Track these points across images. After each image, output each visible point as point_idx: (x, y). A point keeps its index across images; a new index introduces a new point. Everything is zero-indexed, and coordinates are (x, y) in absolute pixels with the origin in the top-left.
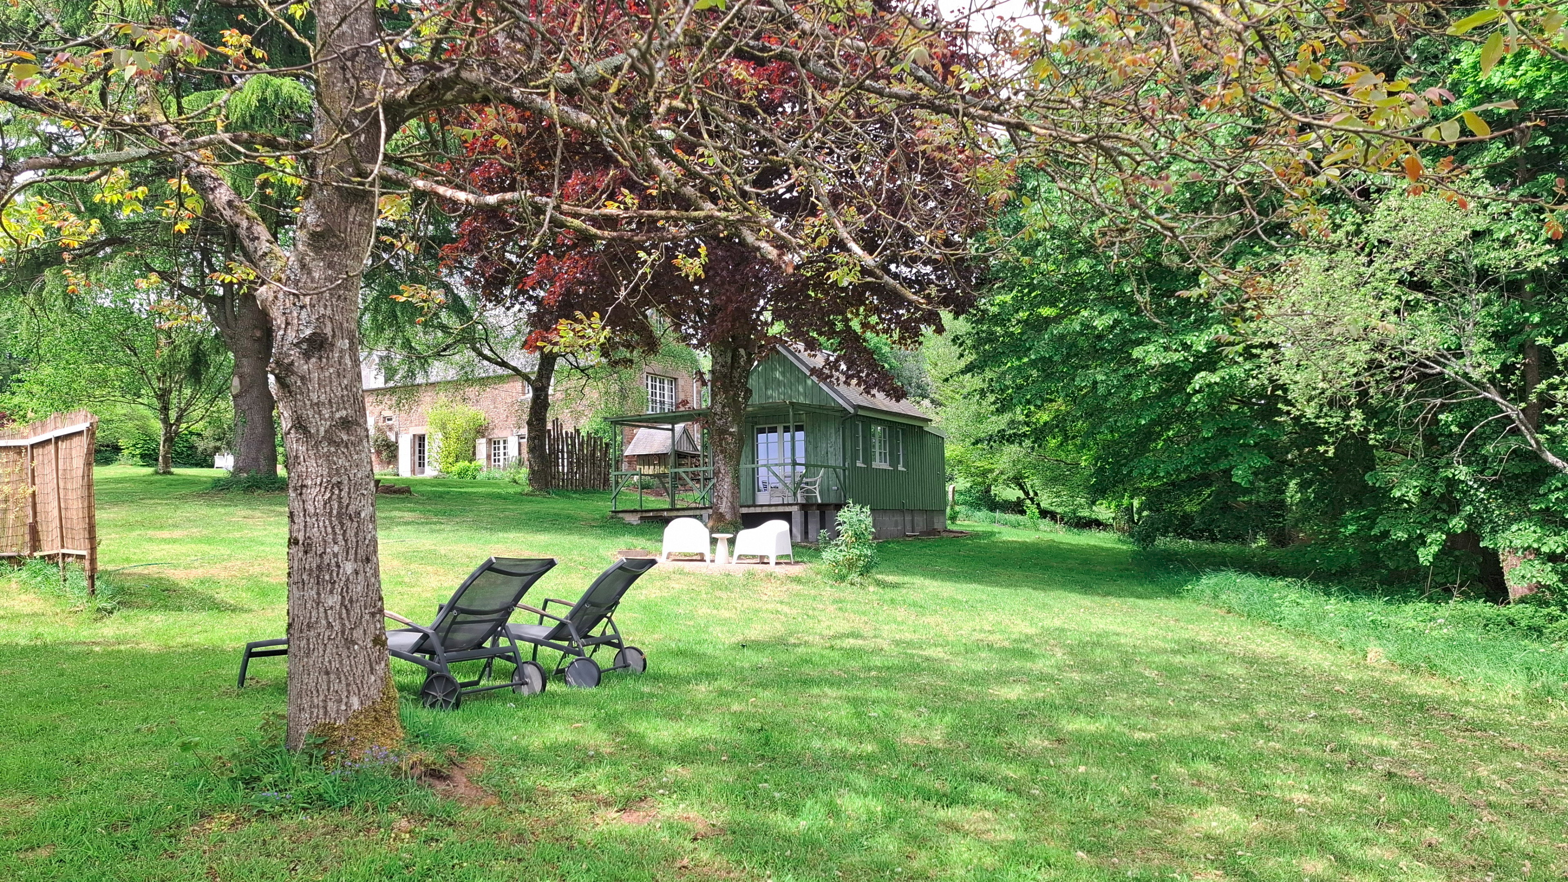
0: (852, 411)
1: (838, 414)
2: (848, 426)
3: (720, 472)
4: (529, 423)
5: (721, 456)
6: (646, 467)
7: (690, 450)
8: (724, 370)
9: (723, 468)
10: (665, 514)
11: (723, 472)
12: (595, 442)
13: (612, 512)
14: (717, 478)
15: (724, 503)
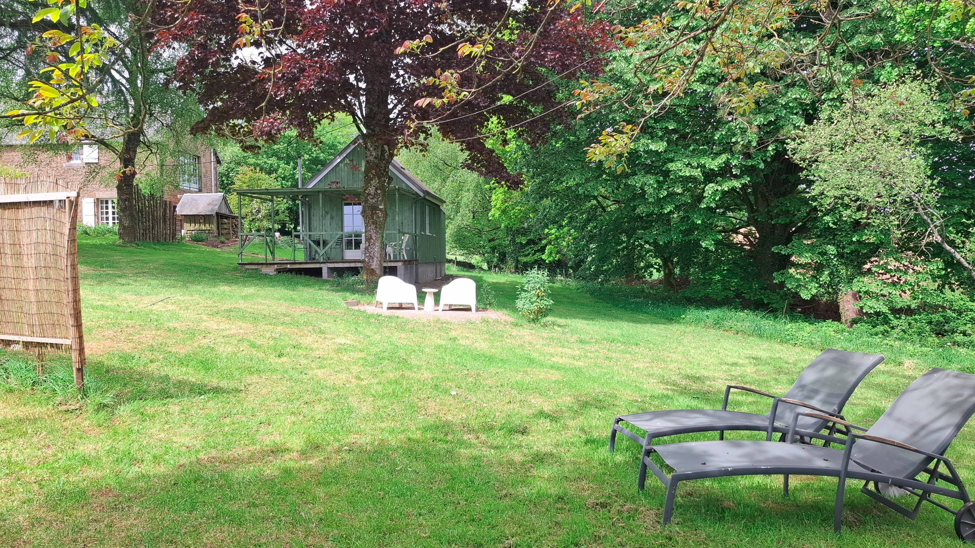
0: (422, 194)
1: (414, 197)
2: (418, 205)
3: (371, 238)
4: (119, 188)
5: (373, 227)
6: (193, 225)
7: (227, 213)
8: (376, 161)
9: (374, 235)
10: (289, 266)
11: (374, 238)
12: (166, 205)
13: (239, 264)
14: (369, 243)
15: (375, 262)
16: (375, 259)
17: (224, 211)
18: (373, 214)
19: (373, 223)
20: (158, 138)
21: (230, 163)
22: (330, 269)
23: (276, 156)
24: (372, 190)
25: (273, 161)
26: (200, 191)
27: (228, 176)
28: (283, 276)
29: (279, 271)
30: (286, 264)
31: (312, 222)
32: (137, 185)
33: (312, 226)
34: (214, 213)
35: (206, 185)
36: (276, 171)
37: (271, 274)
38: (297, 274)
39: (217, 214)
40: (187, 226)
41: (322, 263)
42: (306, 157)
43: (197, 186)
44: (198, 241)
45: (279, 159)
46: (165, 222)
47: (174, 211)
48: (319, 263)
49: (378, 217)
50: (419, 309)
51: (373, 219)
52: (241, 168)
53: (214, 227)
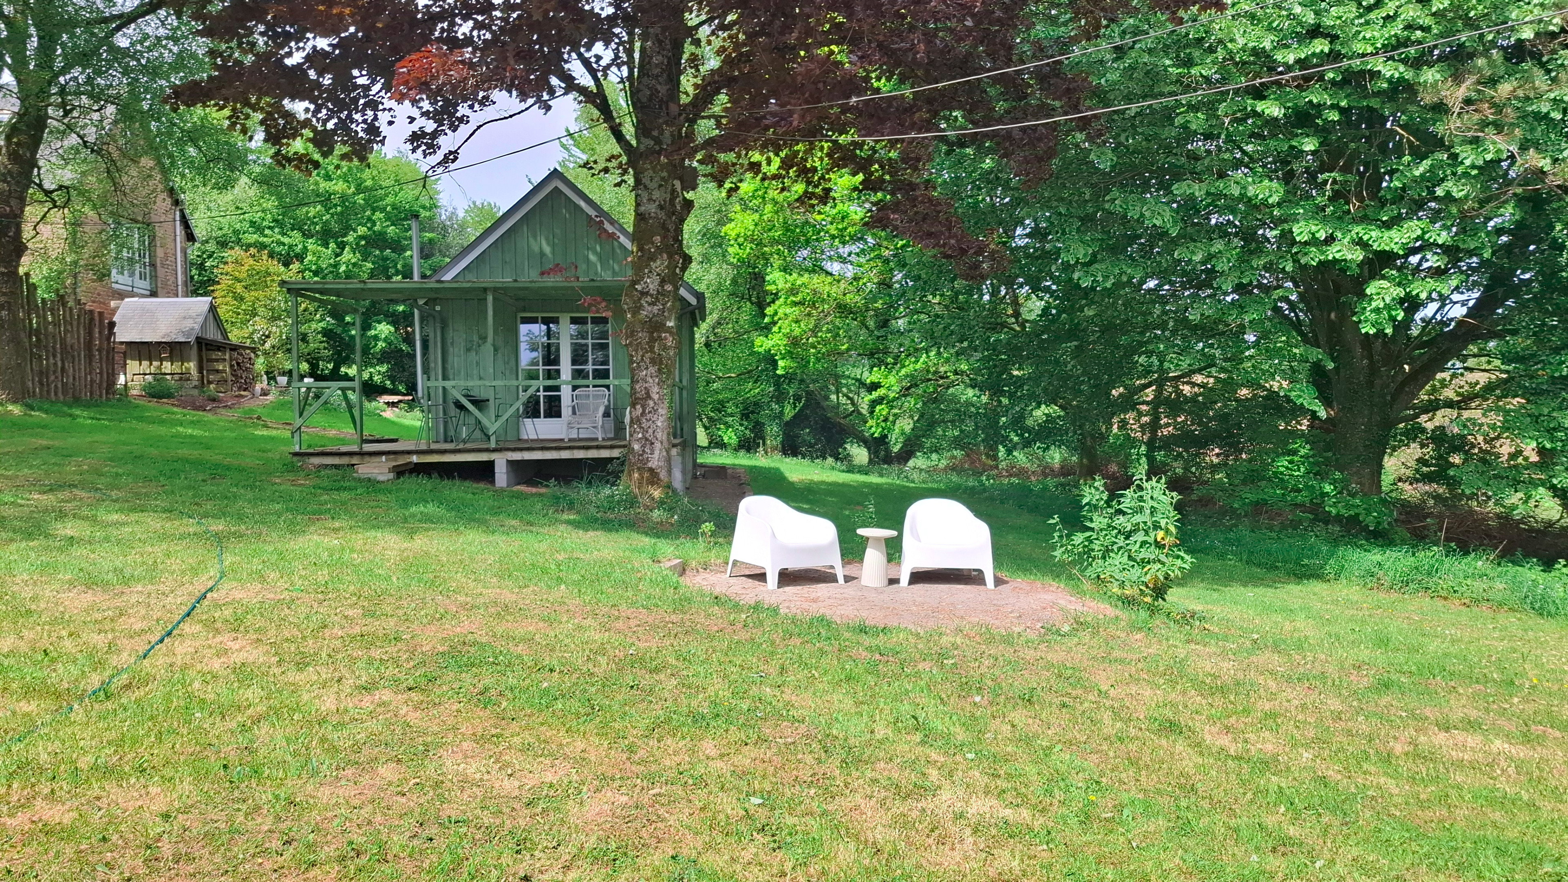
0: (693, 301)
3: (648, 396)
5: (652, 370)
6: (145, 363)
7: (219, 338)
8: (662, 215)
9: (656, 389)
10: (415, 459)
11: (656, 397)
12: (92, 320)
13: (296, 454)
14: (644, 407)
15: (657, 452)
16: (658, 445)
17: (212, 334)
18: (652, 340)
19: (653, 361)
20: (67, 176)
21: (207, 242)
22: (510, 463)
23: (300, 229)
24: (652, 283)
25: (295, 238)
26: (154, 294)
27: (201, 267)
28: (411, 483)
29: (400, 472)
30: (409, 452)
31: (450, 359)
32: (27, 275)
33: (449, 367)
34: (192, 339)
35: (165, 284)
36: (300, 257)
37: (381, 478)
38: (441, 477)
39: (199, 341)
40: (133, 366)
41: (495, 450)
42: (362, 230)
43: (145, 284)
44: (161, 397)
45: (307, 235)
46: (90, 357)
47: (111, 333)
48: (487, 450)
49: (665, 348)
50: (848, 579)
51: (652, 351)
52: (232, 252)
53: (192, 366)
